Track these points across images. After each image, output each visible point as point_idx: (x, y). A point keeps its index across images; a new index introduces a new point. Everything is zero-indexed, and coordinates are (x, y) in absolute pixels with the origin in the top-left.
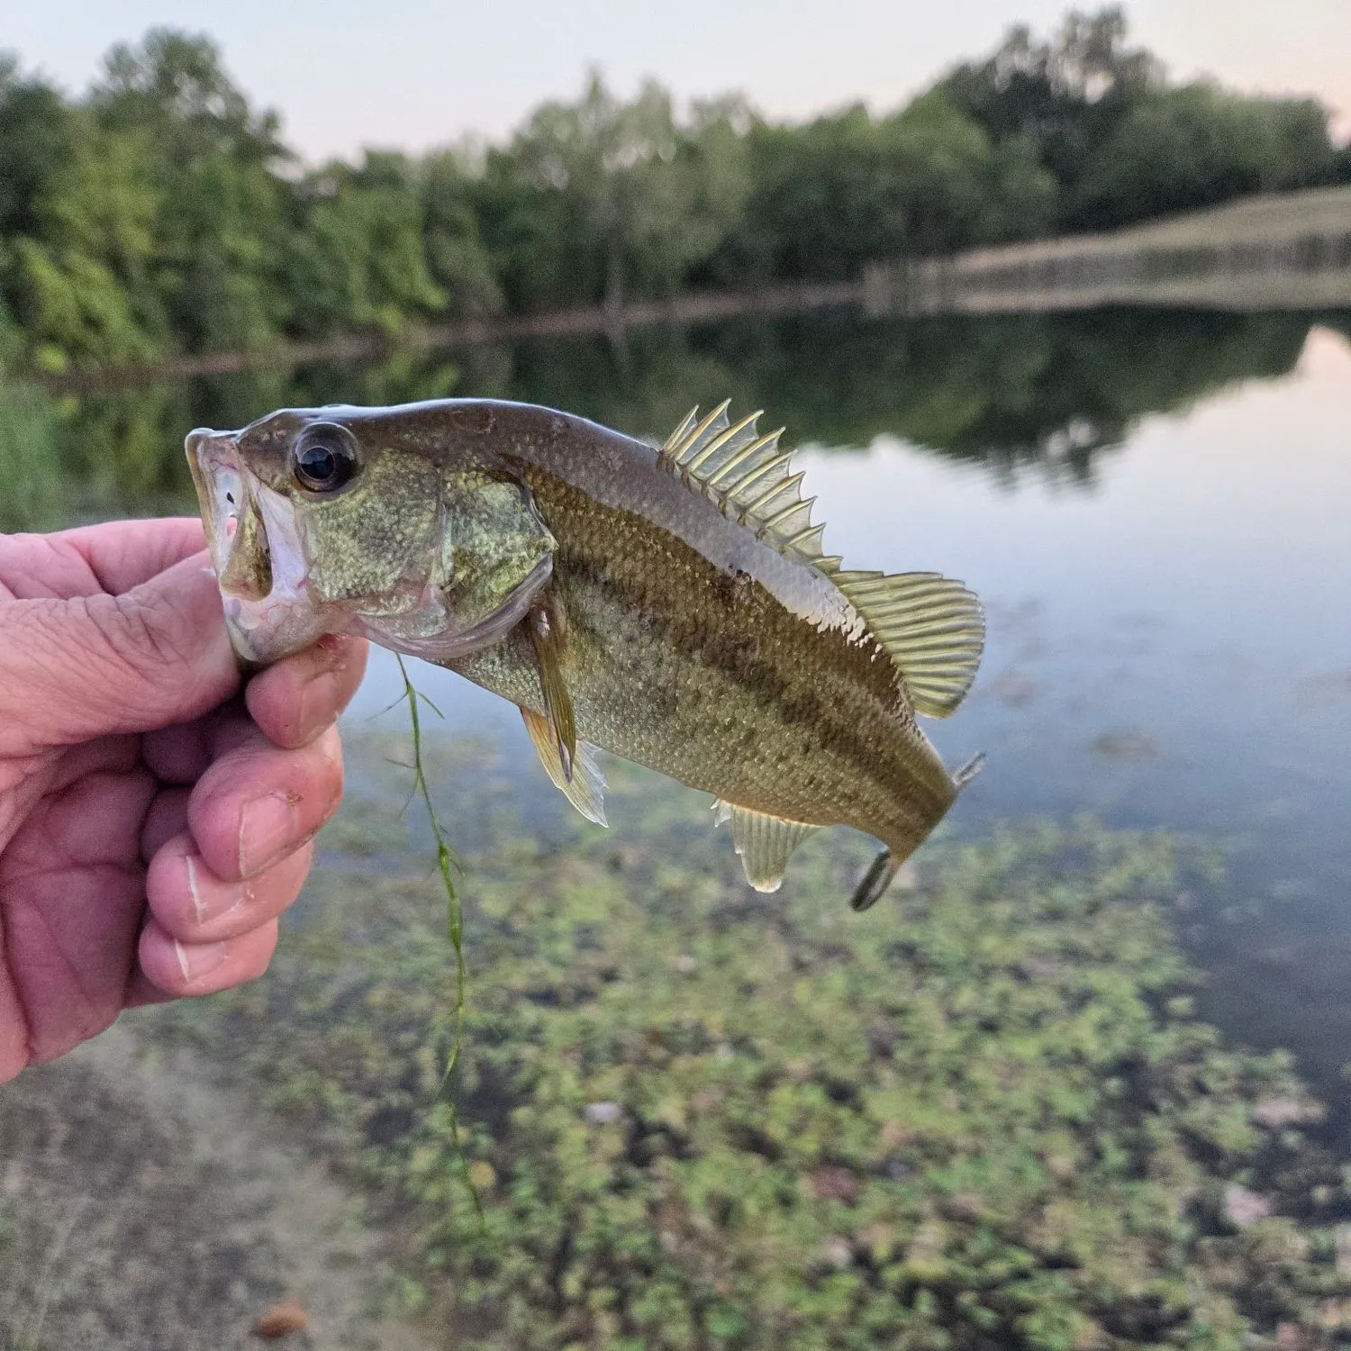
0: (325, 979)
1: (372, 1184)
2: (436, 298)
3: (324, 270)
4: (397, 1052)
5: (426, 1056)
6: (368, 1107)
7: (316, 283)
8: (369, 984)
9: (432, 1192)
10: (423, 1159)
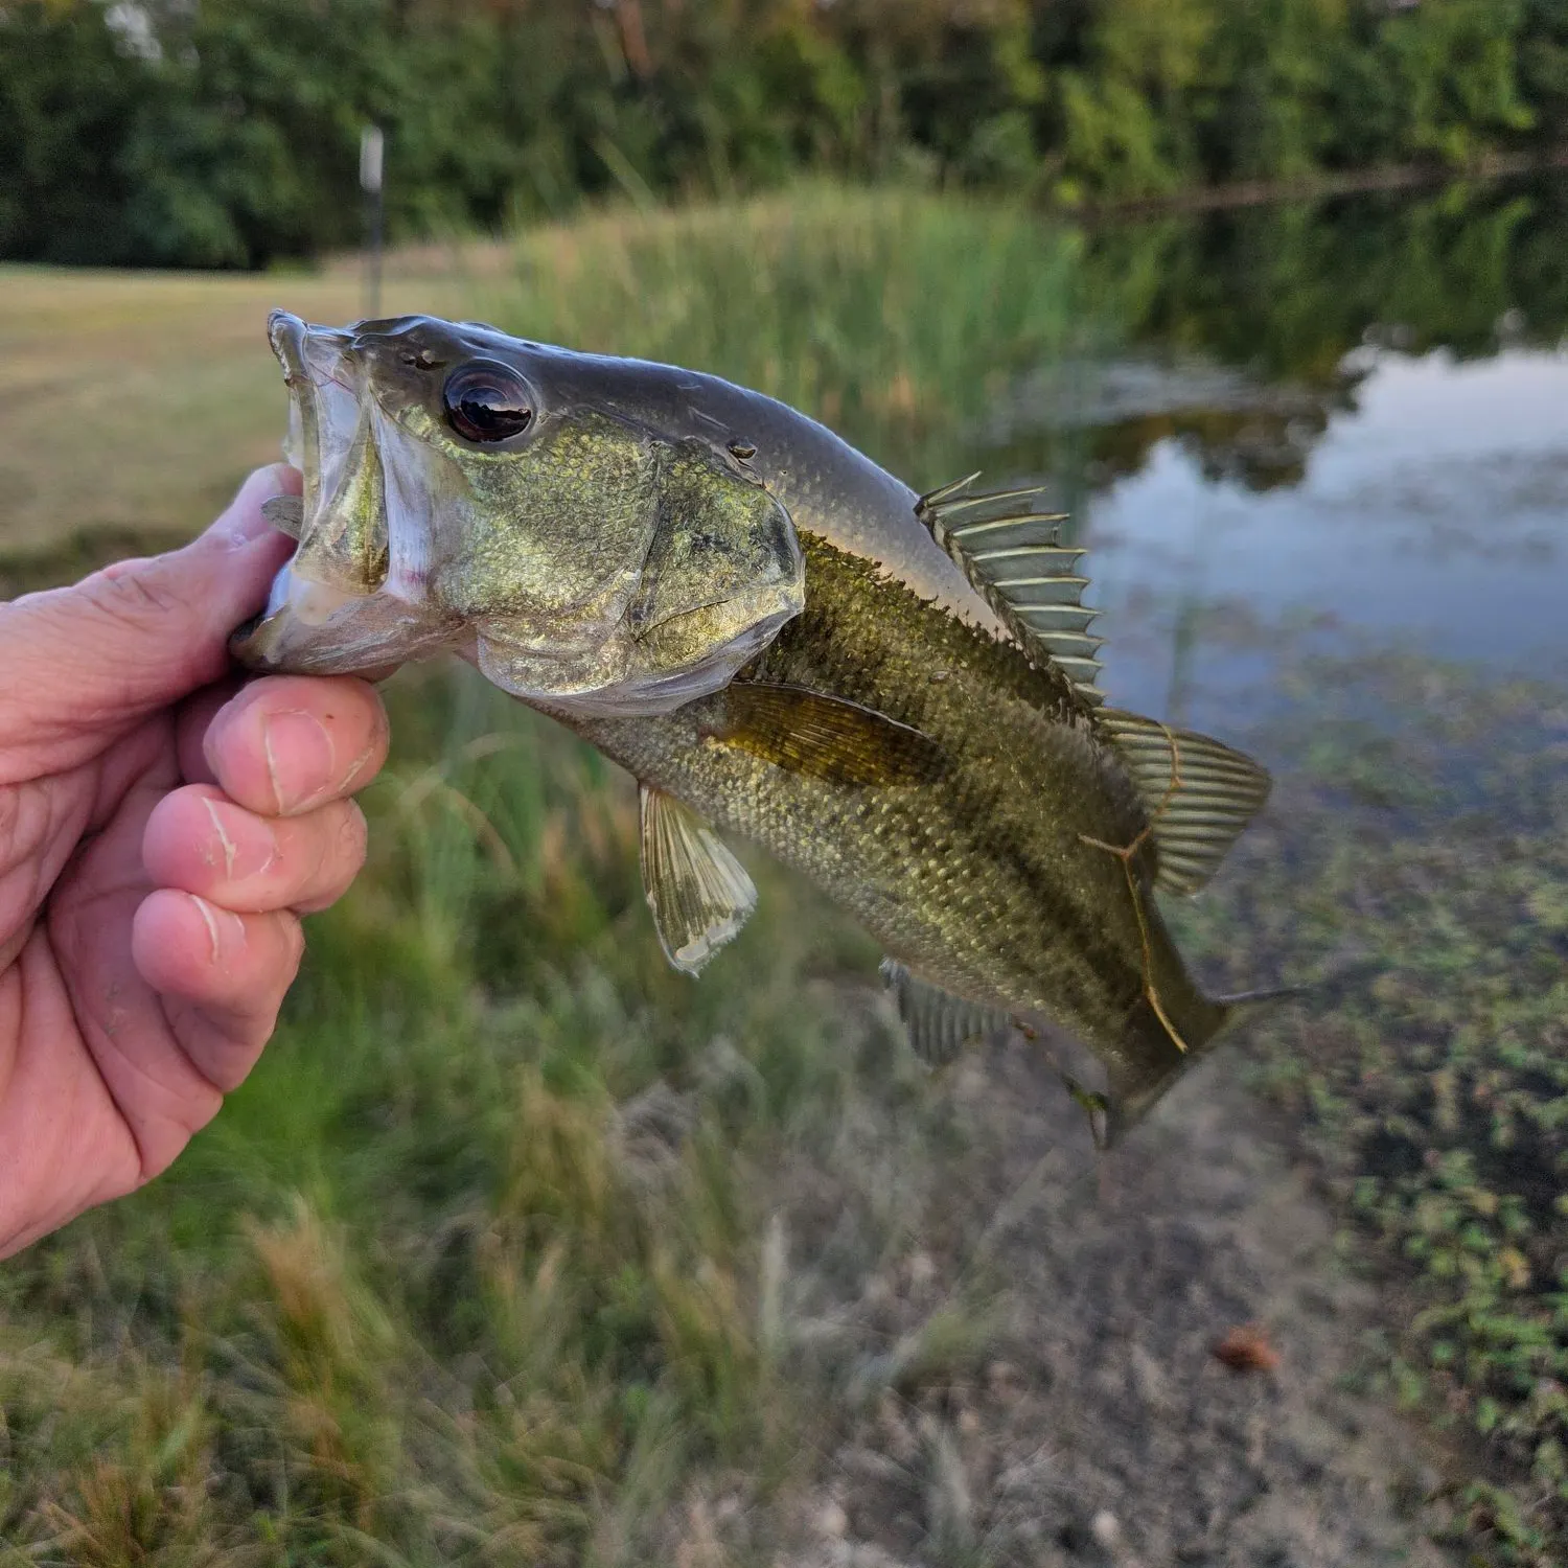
0: (1320, 947)
1: (1366, 1224)
2: (1521, 117)
3: (1385, 91)
4: (1408, 1066)
5: (1444, 1082)
6: (1364, 1124)
7: (1372, 106)
8: (1377, 968)
9: (1441, 1263)
10: (1432, 1215)
